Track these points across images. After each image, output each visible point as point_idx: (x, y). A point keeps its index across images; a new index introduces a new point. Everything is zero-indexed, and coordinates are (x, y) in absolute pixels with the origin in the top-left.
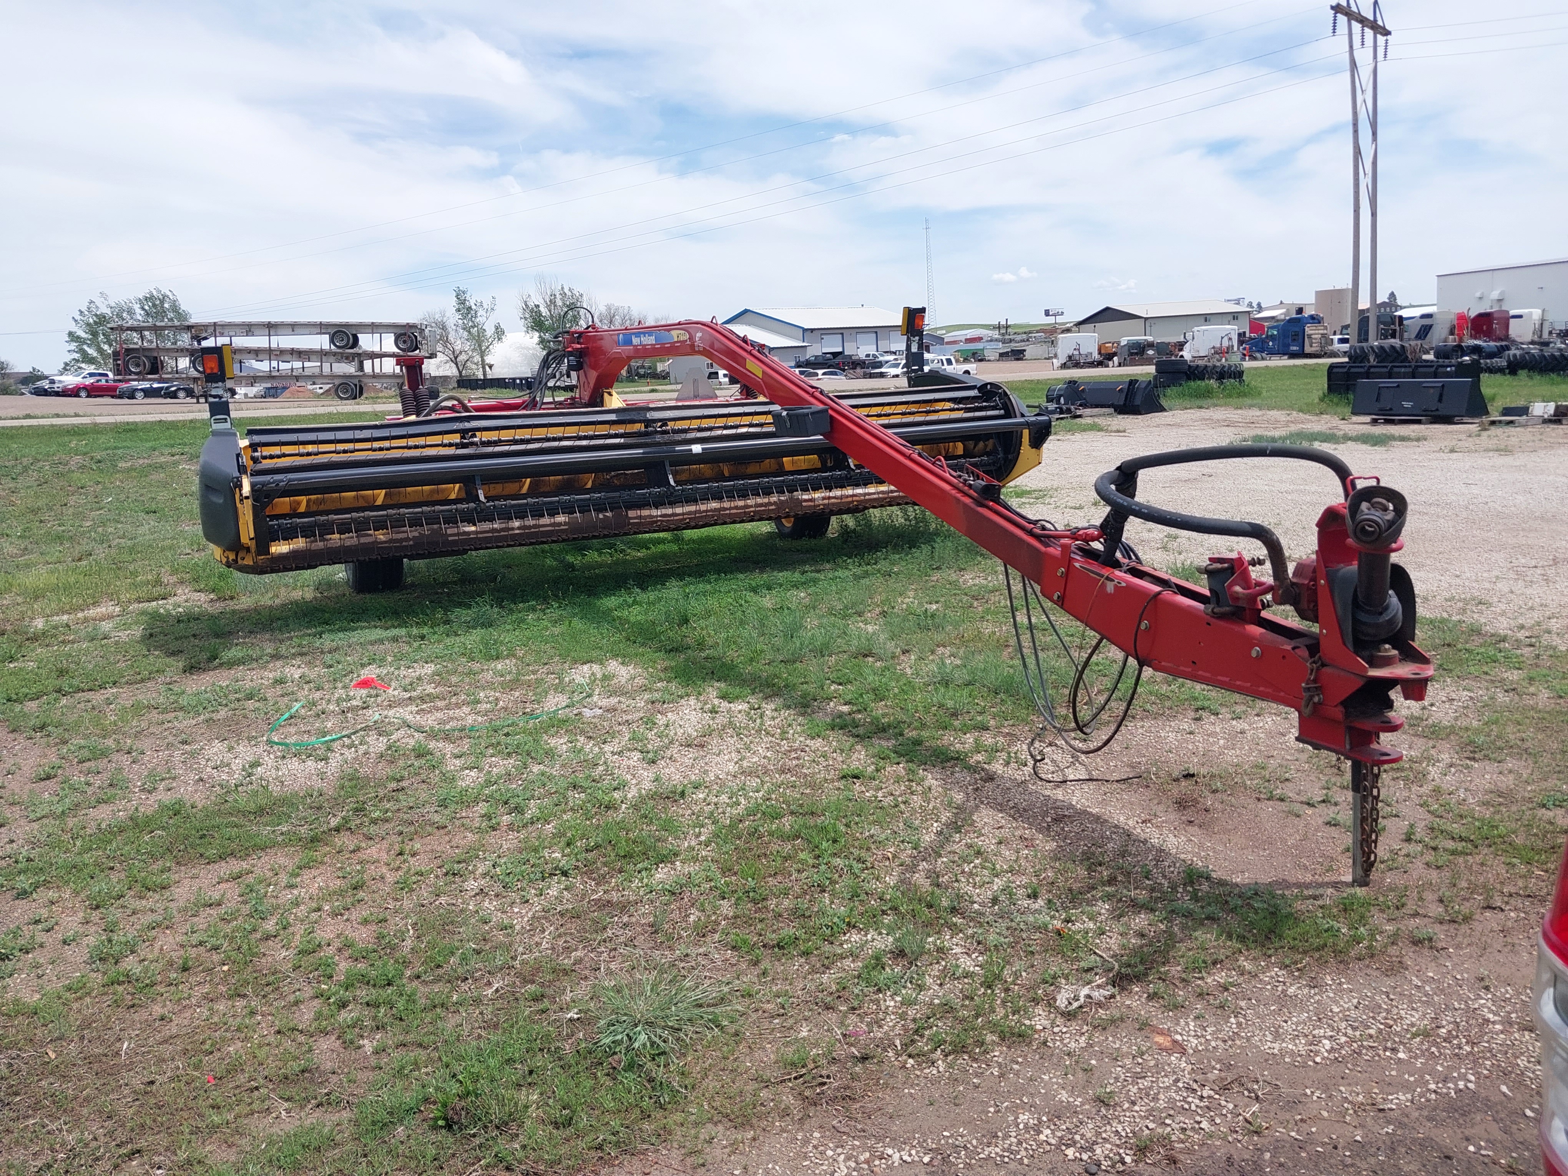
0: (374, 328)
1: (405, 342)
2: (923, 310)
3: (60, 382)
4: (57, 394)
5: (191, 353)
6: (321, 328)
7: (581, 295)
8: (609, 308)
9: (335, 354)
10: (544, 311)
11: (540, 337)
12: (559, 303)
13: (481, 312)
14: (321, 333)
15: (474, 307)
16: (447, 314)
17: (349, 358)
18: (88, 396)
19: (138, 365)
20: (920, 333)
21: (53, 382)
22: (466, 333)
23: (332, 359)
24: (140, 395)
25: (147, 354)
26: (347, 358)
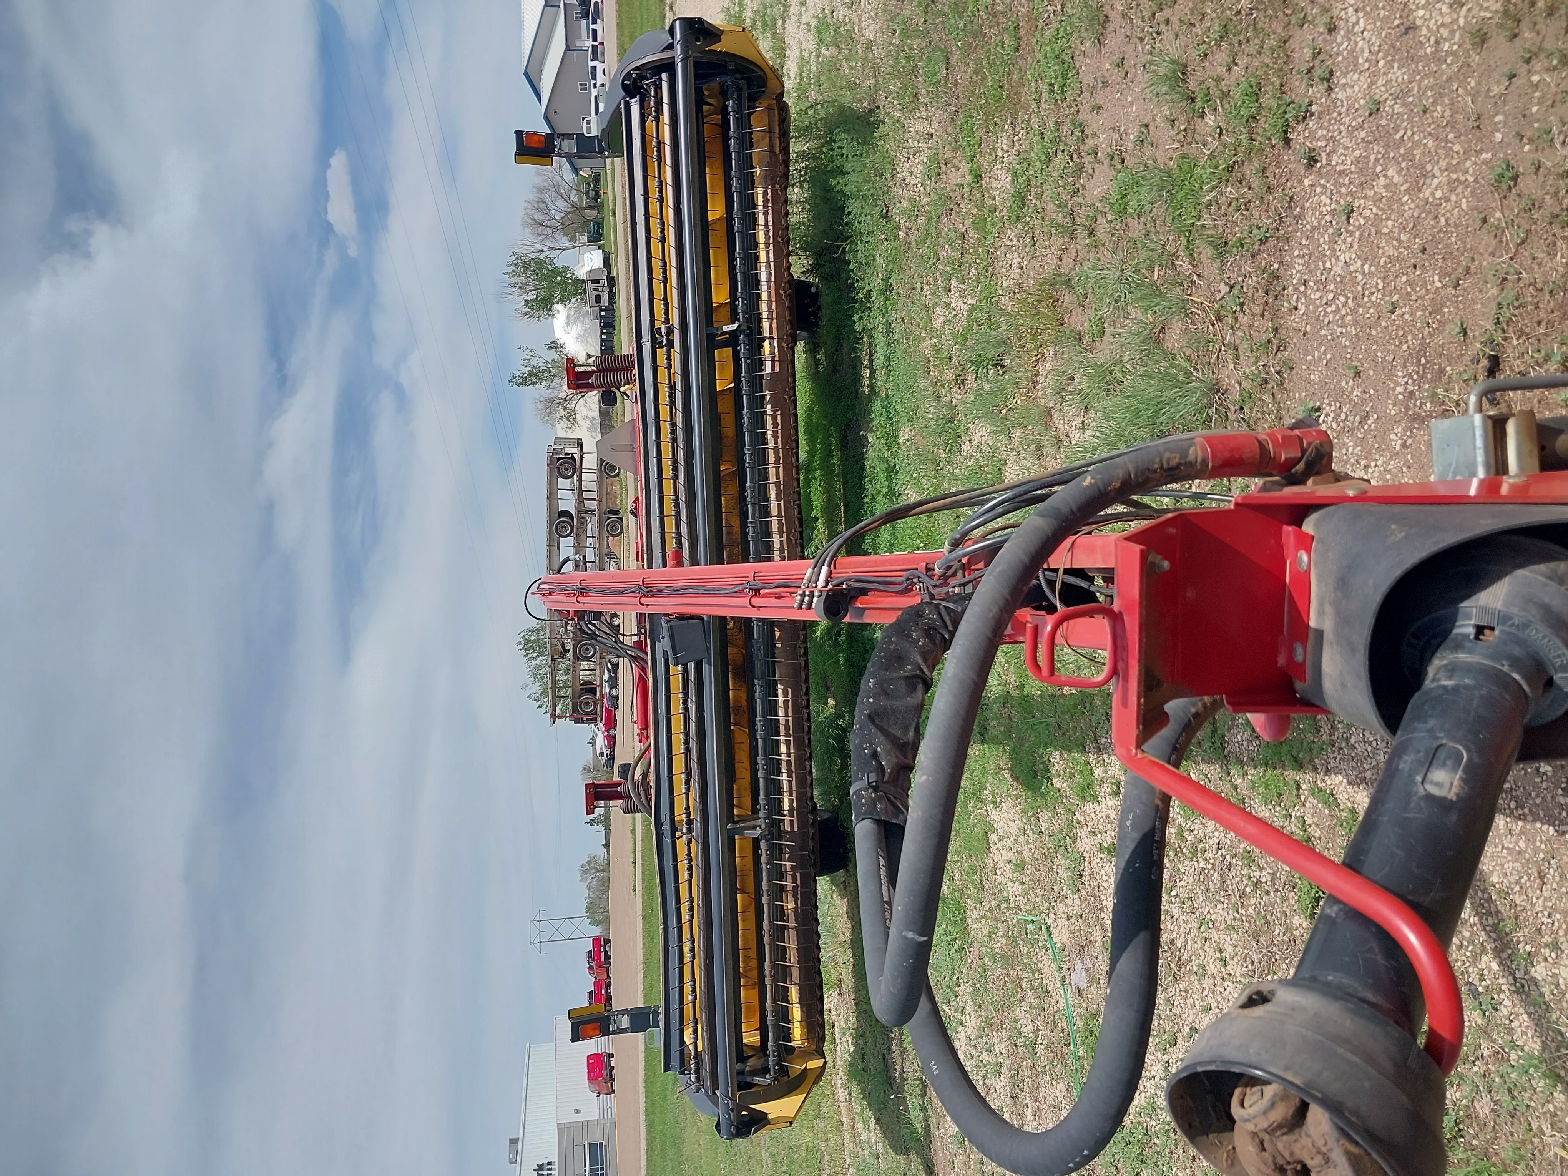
0: (552, 496)
1: (566, 469)
2: (519, 133)
3: (602, 748)
4: (613, 750)
5: (577, 658)
6: (553, 546)
7: (515, 254)
8: (525, 224)
9: (578, 535)
10: (531, 296)
11: (558, 303)
12: (522, 279)
13: (534, 362)
14: (558, 547)
15: (529, 369)
16: (537, 397)
17: (582, 522)
18: (615, 728)
19: (588, 704)
20: (549, 138)
21: (602, 754)
22: (556, 379)
23: (583, 537)
24: (614, 692)
25: (577, 695)
26: (582, 524)
